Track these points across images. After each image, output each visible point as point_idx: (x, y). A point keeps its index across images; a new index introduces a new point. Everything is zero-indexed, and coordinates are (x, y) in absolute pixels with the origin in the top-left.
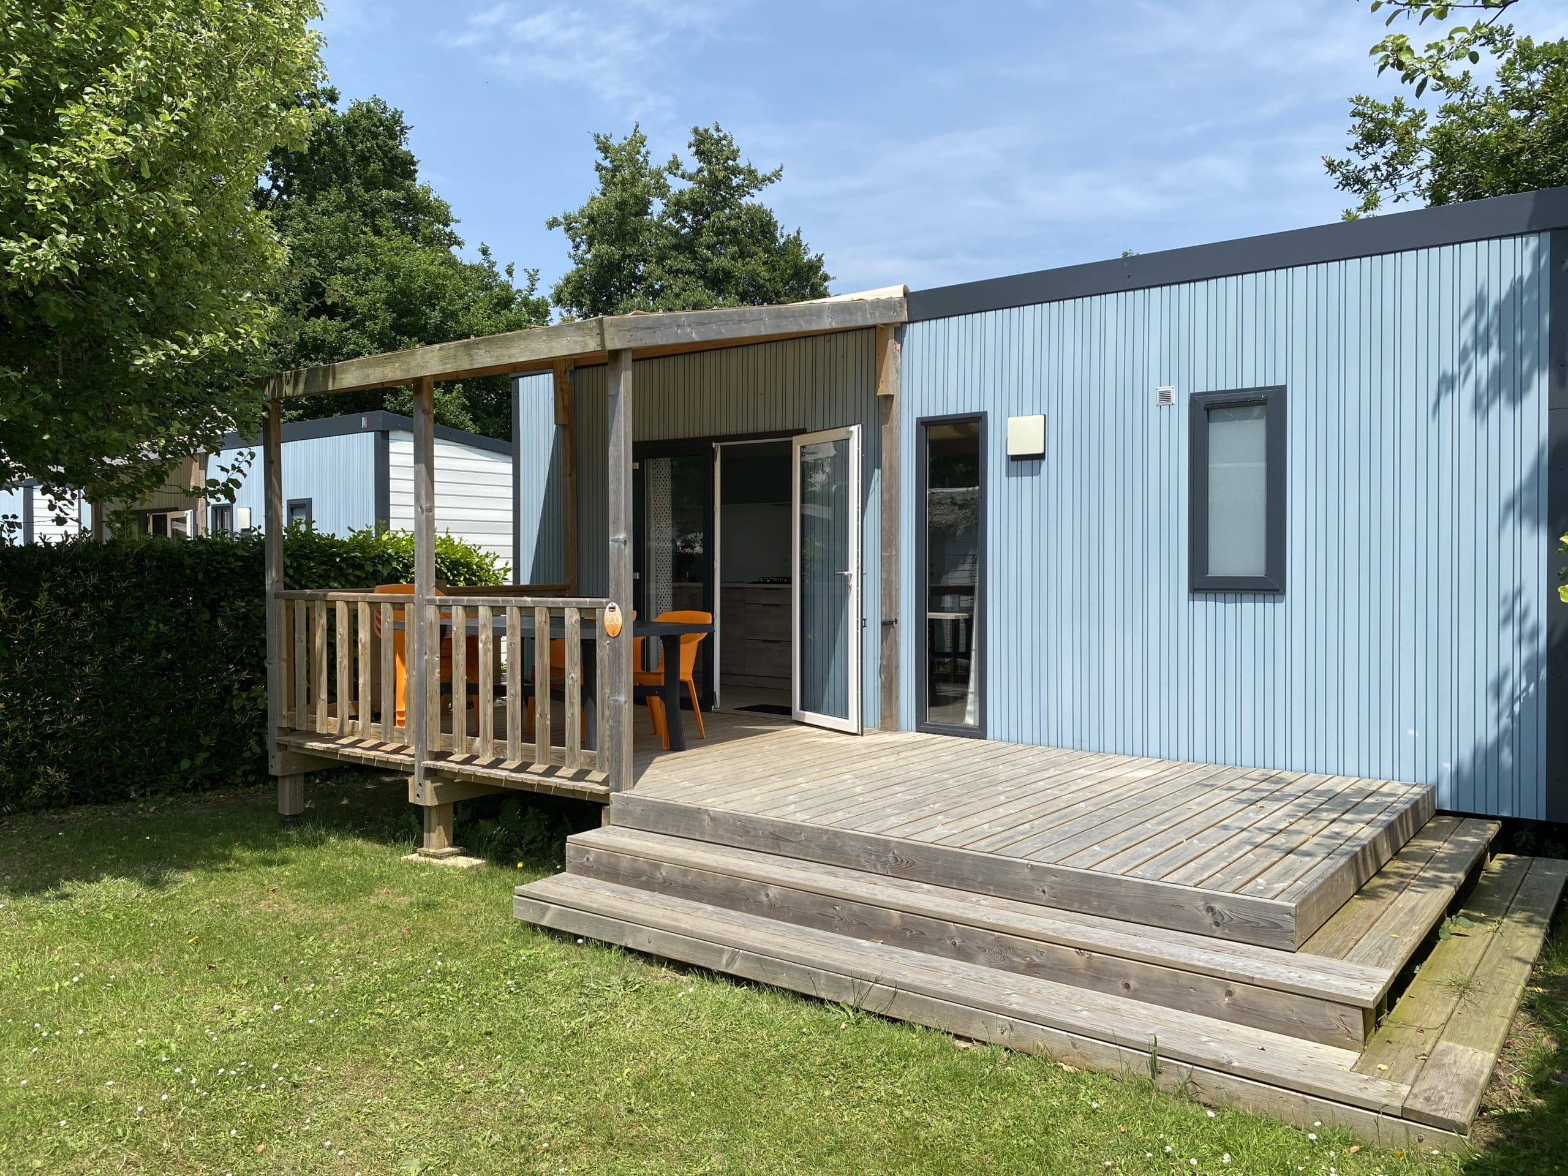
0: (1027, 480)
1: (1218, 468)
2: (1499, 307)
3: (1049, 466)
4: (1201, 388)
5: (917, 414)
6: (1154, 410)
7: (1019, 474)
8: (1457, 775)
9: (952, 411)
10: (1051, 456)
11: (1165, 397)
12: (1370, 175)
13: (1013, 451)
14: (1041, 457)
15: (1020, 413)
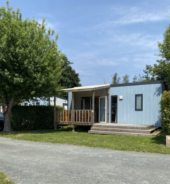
0: (121, 101)
1: (137, 101)
2: (158, 88)
3: (123, 100)
4: (136, 94)
5: (111, 95)
6: (132, 96)
7: (120, 101)
8: (155, 124)
9: (114, 95)
10: (123, 99)
11: (133, 95)
12: (147, 72)
13: (120, 99)
14: (122, 99)
15: (121, 95)
